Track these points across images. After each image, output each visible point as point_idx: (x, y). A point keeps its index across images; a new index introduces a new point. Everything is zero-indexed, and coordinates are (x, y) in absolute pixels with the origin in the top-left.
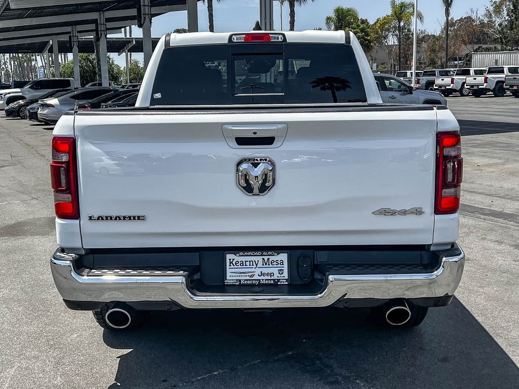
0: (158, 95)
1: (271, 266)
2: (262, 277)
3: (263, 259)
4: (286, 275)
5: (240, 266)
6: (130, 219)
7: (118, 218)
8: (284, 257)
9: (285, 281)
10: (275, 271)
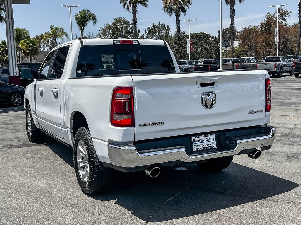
0: (80, 71)
1: (209, 141)
2: (207, 146)
3: (206, 138)
4: (215, 144)
5: (198, 142)
6: (158, 124)
7: (153, 124)
8: (213, 136)
9: (216, 146)
10: (211, 143)
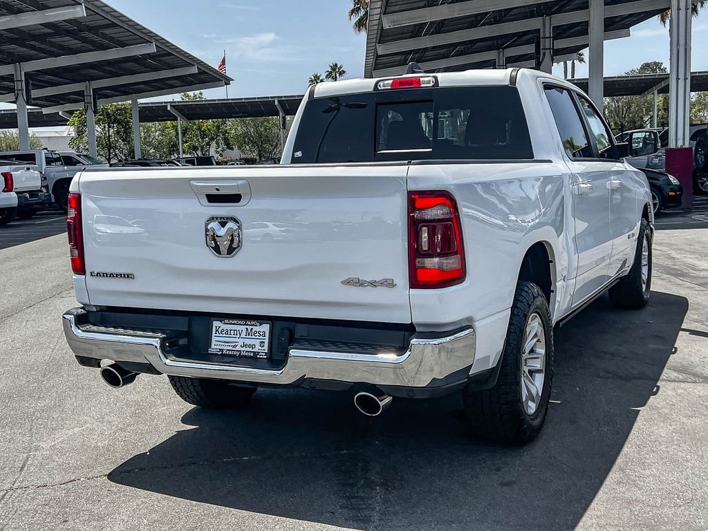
0: (299, 154)
1: (253, 337)
2: (244, 349)
3: (247, 329)
4: (266, 347)
5: (225, 335)
6: (121, 277)
7: (111, 275)
8: (266, 328)
9: (264, 354)
10: (257, 343)
